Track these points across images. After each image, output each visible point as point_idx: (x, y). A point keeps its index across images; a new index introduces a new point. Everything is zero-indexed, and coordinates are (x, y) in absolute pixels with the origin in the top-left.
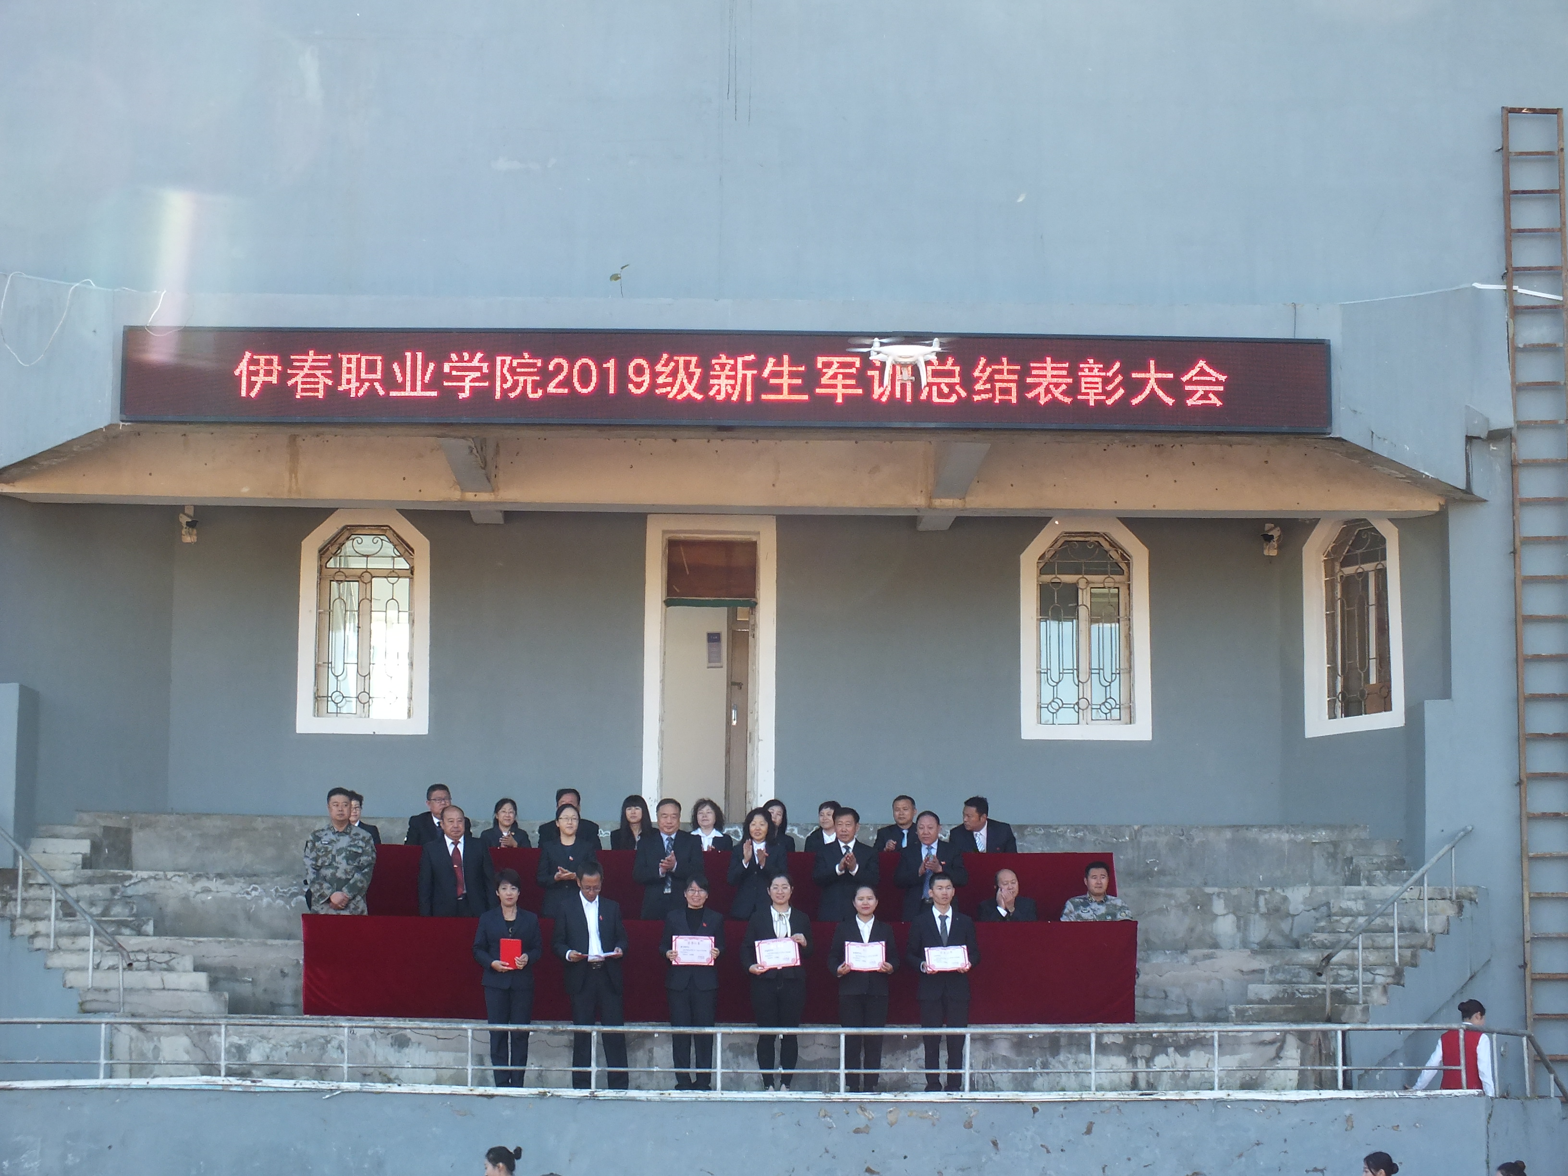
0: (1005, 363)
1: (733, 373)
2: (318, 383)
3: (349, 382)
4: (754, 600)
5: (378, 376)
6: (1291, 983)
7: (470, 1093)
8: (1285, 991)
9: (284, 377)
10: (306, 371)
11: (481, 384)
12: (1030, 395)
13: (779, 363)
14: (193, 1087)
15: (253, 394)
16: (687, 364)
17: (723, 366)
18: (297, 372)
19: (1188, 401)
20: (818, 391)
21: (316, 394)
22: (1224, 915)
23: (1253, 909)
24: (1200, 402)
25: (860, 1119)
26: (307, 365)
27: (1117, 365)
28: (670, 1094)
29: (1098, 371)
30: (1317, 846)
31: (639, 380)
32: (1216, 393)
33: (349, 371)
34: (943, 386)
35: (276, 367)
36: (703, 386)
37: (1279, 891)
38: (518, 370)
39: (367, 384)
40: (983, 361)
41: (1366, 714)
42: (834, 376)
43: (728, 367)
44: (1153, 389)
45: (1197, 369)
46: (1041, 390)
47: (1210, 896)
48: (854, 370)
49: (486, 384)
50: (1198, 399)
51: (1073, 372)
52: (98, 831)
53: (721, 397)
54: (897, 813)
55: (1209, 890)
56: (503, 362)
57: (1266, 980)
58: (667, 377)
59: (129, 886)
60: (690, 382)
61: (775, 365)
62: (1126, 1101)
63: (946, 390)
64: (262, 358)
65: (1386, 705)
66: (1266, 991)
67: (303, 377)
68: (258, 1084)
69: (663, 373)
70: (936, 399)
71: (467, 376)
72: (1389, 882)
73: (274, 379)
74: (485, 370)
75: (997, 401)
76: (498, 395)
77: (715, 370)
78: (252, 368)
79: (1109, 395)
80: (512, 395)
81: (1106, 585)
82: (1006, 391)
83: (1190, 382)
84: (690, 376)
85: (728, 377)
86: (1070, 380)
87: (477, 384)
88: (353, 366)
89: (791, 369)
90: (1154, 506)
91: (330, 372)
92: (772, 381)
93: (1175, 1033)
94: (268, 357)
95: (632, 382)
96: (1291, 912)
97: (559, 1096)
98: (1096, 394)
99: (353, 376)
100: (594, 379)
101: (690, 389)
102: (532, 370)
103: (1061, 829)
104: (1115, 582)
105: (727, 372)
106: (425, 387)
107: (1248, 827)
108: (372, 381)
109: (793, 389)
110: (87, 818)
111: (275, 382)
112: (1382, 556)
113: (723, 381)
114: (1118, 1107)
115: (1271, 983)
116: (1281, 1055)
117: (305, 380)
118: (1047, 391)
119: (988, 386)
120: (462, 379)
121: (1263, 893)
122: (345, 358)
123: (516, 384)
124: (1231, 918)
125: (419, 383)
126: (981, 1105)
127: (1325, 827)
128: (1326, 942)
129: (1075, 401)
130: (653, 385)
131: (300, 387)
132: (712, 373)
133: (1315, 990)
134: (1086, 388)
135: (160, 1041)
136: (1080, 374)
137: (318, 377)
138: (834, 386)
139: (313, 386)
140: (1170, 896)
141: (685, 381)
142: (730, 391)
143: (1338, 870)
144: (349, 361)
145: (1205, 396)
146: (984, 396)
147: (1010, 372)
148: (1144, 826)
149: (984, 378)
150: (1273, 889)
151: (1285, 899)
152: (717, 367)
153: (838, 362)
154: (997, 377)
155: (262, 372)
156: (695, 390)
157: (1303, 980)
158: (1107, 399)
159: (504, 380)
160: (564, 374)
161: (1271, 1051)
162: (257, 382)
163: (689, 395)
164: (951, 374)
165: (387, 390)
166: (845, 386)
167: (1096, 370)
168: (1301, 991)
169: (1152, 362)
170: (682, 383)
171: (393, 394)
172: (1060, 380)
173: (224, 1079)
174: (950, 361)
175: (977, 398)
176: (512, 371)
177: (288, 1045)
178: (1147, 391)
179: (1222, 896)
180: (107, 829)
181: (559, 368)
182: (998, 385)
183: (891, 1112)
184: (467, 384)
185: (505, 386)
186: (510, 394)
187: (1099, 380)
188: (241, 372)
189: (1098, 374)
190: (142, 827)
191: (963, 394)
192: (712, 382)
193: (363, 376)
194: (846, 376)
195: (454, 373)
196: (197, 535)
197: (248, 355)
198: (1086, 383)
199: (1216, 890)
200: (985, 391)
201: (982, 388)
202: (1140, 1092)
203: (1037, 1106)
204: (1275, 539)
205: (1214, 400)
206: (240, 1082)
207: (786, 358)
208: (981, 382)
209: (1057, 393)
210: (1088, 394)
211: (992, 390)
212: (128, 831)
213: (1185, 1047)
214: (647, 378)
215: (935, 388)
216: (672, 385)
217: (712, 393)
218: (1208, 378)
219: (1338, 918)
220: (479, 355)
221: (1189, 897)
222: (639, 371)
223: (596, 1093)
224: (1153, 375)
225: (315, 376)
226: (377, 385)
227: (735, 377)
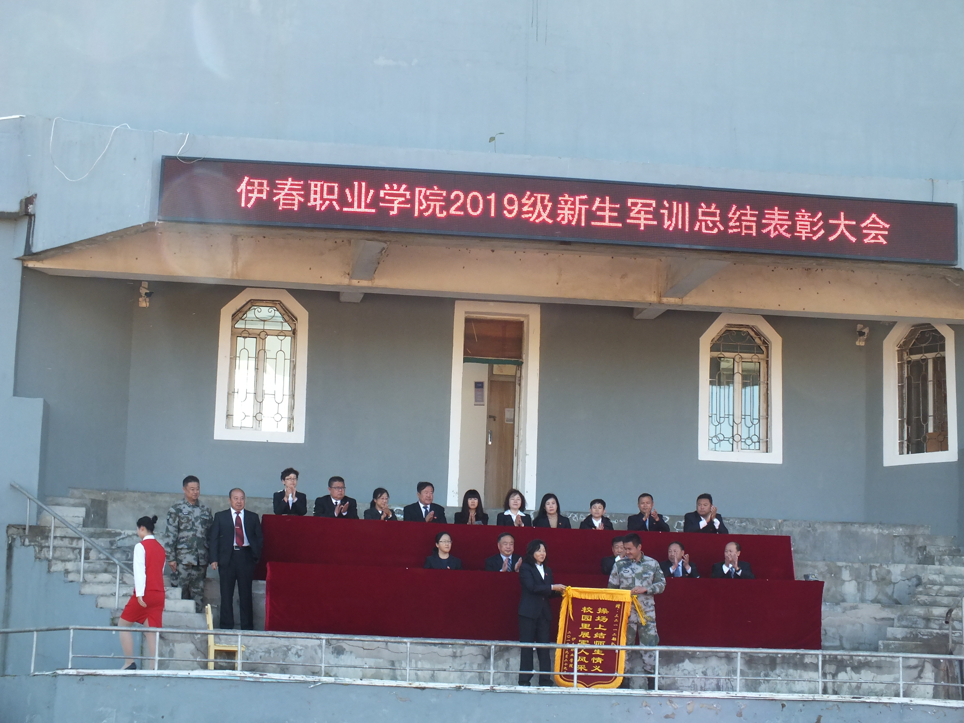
0: (749, 210)
1: (573, 207)
2: (294, 200)
3: (315, 200)
4: (521, 360)
5: (335, 197)
6: (911, 627)
7: (410, 686)
8: (911, 633)
9: (271, 194)
10: (286, 191)
11: (406, 206)
12: (764, 231)
13: (603, 201)
14: (220, 678)
15: (249, 206)
16: (543, 199)
17: (566, 202)
18: (280, 191)
19: (865, 240)
20: (628, 221)
21: (293, 207)
22: (850, 581)
23: (868, 578)
24: (873, 241)
25: (668, 709)
26: (287, 187)
27: (820, 214)
28: (544, 689)
29: (808, 218)
30: (898, 538)
31: (511, 208)
32: (882, 235)
33: (315, 192)
34: (709, 222)
35: (266, 188)
36: (553, 214)
37: (885, 566)
38: (430, 198)
39: (327, 202)
40: (734, 207)
41: (926, 452)
42: (639, 212)
43: (569, 203)
44: (842, 231)
45: (871, 219)
46: (771, 228)
47: (840, 568)
48: (651, 209)
49: (409, 206)
50: (872, 239)
51: (792, 217)
52: (88, 502)
53: (565, 222)
54: (642, 505)
55: (840, 564)
56: (420, 192)
57: (895, 625)
58: (529, 207)
59: (119, 540)
60: (544, 211)
61: (600, 203)
62: (843, 702)
63: (711, 225)
64: (256, 182)
65: (943, 446)
66: (898, 632)
67: (284, 195)
68: (264, 677)
69: (527, 204)
70: (704, 231)
71: (395, 200)
72: (953, 563)
73: (264, 196)
74: (408, 197)
75: (743, 234)
76: (416, 214)
77: (561, 204)
78: (249, 188)
79: (815, 233)
80: (426, 214)
81: (754, 360)
82: (749, 228)
83: (866, 228)
84: (545, 207)
85: (569, 209)
86: (790, 223)
87: (403, 206)
88: (318, 189)
89: (611, 206)
90: (804, 309)
91: (303, 193)
92: (599, 213)
93: (851, 656)
94: (260, 181)
95: (506, 209)
96: (893, 581)
97: (470, 689)
98: (806, 233)
99: (318, 196)
100: (481, 206)
101: (544, 216)
102: (439, 198)
103: (731, 520)
104: (759, 359)
105: (569, 206)
106: (367, 206)
107: (852, 523)
108: (331, 200)
109: (612, 219)
110: (76, 492)
111: (265, 198)
112: (943, 348)
113: (566, 212)
114: (838, 706)
115: (899, 627)
116: (922, 676)
117: (285, 197)
118: (775, 229)
119: (738, 224)
120: (392, 202)
121: (874, 567)
122: (313, 183)
123: (428, 207)
124: (854, 583)
125: (363, 204)
126: (748, 701)
127: (901, 525)
128: (926, 601)
129: (793, 236)
130: (520, 212)
131: (282, 202)
132: (559, 206)
133: (931, 633)
134: (800, 228)
135: (173, 645)
136: (796, 219)
137: (294, 196)
138: (639, 219)
139: (290, 202)
140: (815, 567)
141: (541, 210)
142: (571, 218)
143: (913, 554)
144: (316, 186)
145: (876, 237)
146: (735, 230)
147: (752, 215)
148: (785, 520)
149: (735, 219)
150: (881, 565)
151: (889, 572)
152: (562, 202)
153: (641, 203)
154: (743, 218)
155: (256, 191)
156: (548, 217)
157: (919, 626)
158: (813, 236)
159: (421, 204)
160: (461, 201)
161: (915, 672)
162: (252, 197)
163: (544, 219)
164: (713, 214)
165: (341, 206)
166: (645, 219)
167: (806, 217)
168: (922, 633)
169: (842, 214)
170: (539, 212)
171: (345, 209)
172: (784, 222)
173: (241, 672)
174: (714, 206)
175: (730, 231)
176: (426, 198)
177: (261, 651)
178: (839, 233)
179: (848, 567)
180: (93, 501)
181: (457, 197)
182: (744, 223)
183: (689, 704)
184: (396, 205)
185: (421, 208)
186: (424, 214)
187: (808, 223)
188: (242, 190)
189: (808, 219)
190: (115, 500)
191: (722, 228)
192: (559, 212)
193: (325, 196)
194: (646, 212)
195: (387, 197)
196: (150, 302)
197: (246, 179)
198: (800, 225)
199: (844, 564)
200: (736, 227)
201: (734, 225)
202: (852, 696)
203: (785, 703)
204: (866, 335)
205: (882, 240)
206: (252, 675)
207: (607, 198)
208: (733, 221)
209: (782, 230)
210: (801, 232)
211: (740, 227)
212: (106, 503)
213: (857, 668)
214: (516, 207)
215: (703, 224)
216: (533, 212)
217: (559, 219)
218: (878, 226)
219: (931, 586)
220: (404, 186)
221: (827, 568)
222: (511, 202)
223: (494, 688)
224: (843, 222)
225: (292, 195)
226: (334, 203)
227: (574, 210)
